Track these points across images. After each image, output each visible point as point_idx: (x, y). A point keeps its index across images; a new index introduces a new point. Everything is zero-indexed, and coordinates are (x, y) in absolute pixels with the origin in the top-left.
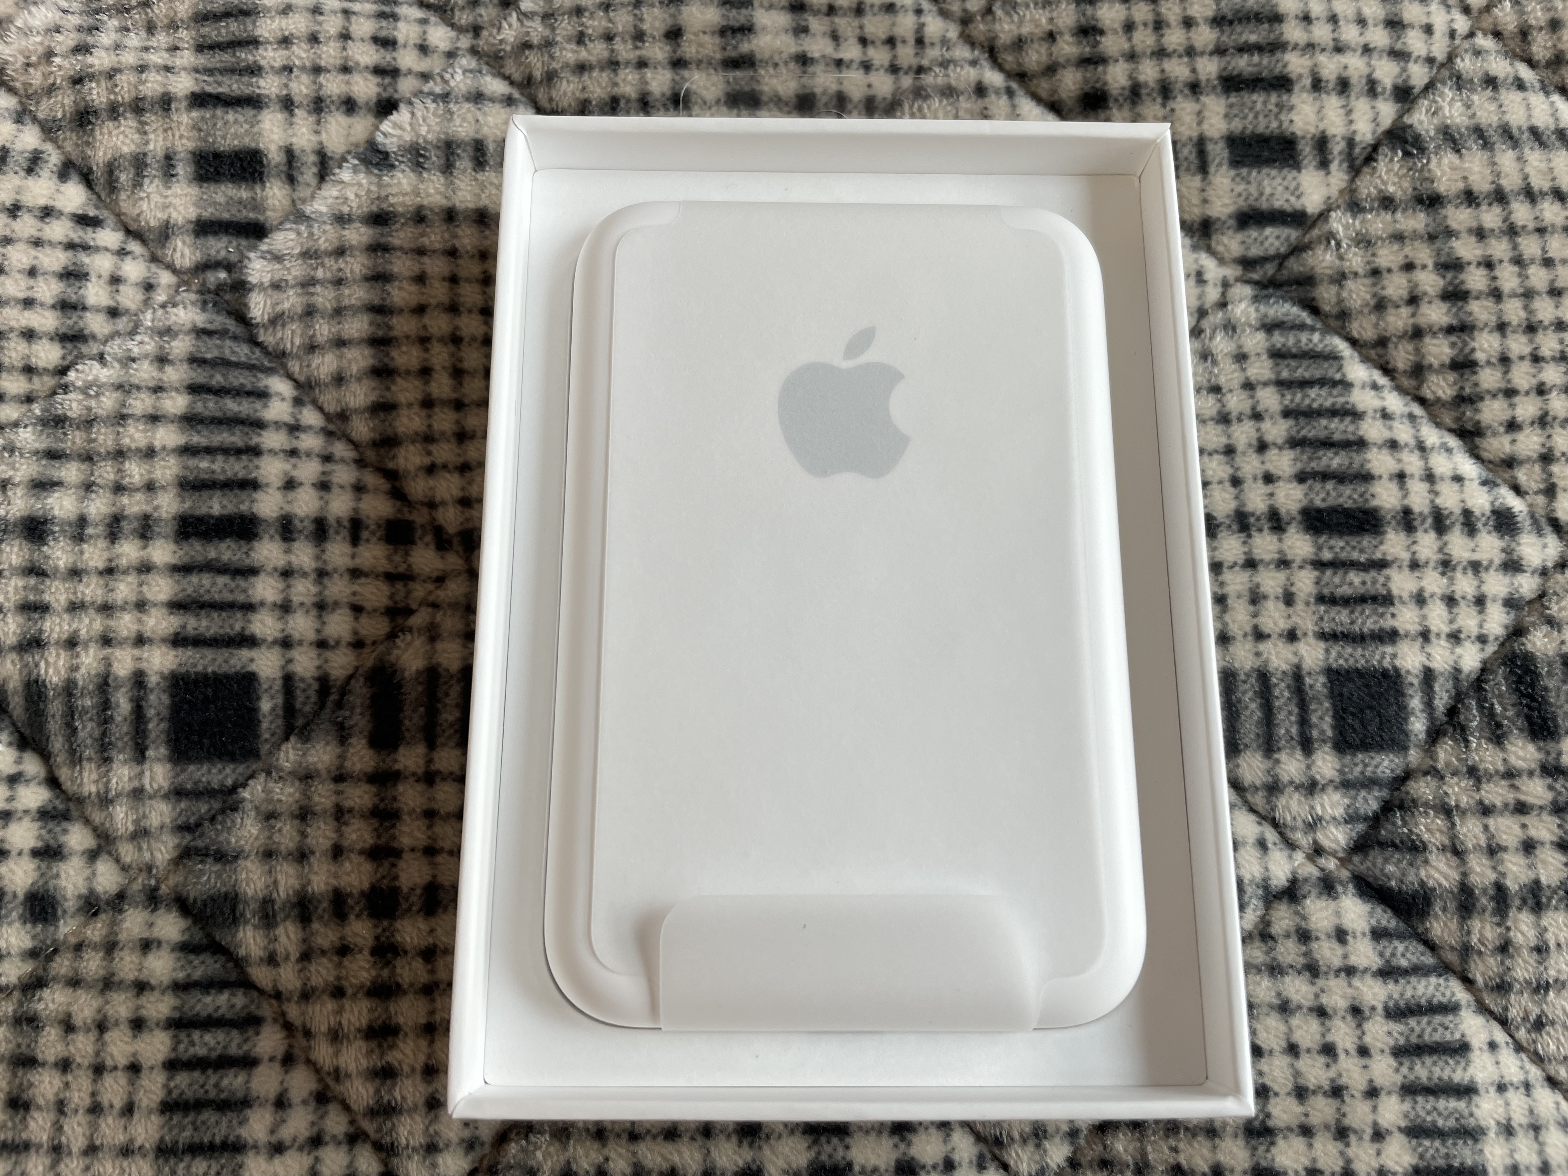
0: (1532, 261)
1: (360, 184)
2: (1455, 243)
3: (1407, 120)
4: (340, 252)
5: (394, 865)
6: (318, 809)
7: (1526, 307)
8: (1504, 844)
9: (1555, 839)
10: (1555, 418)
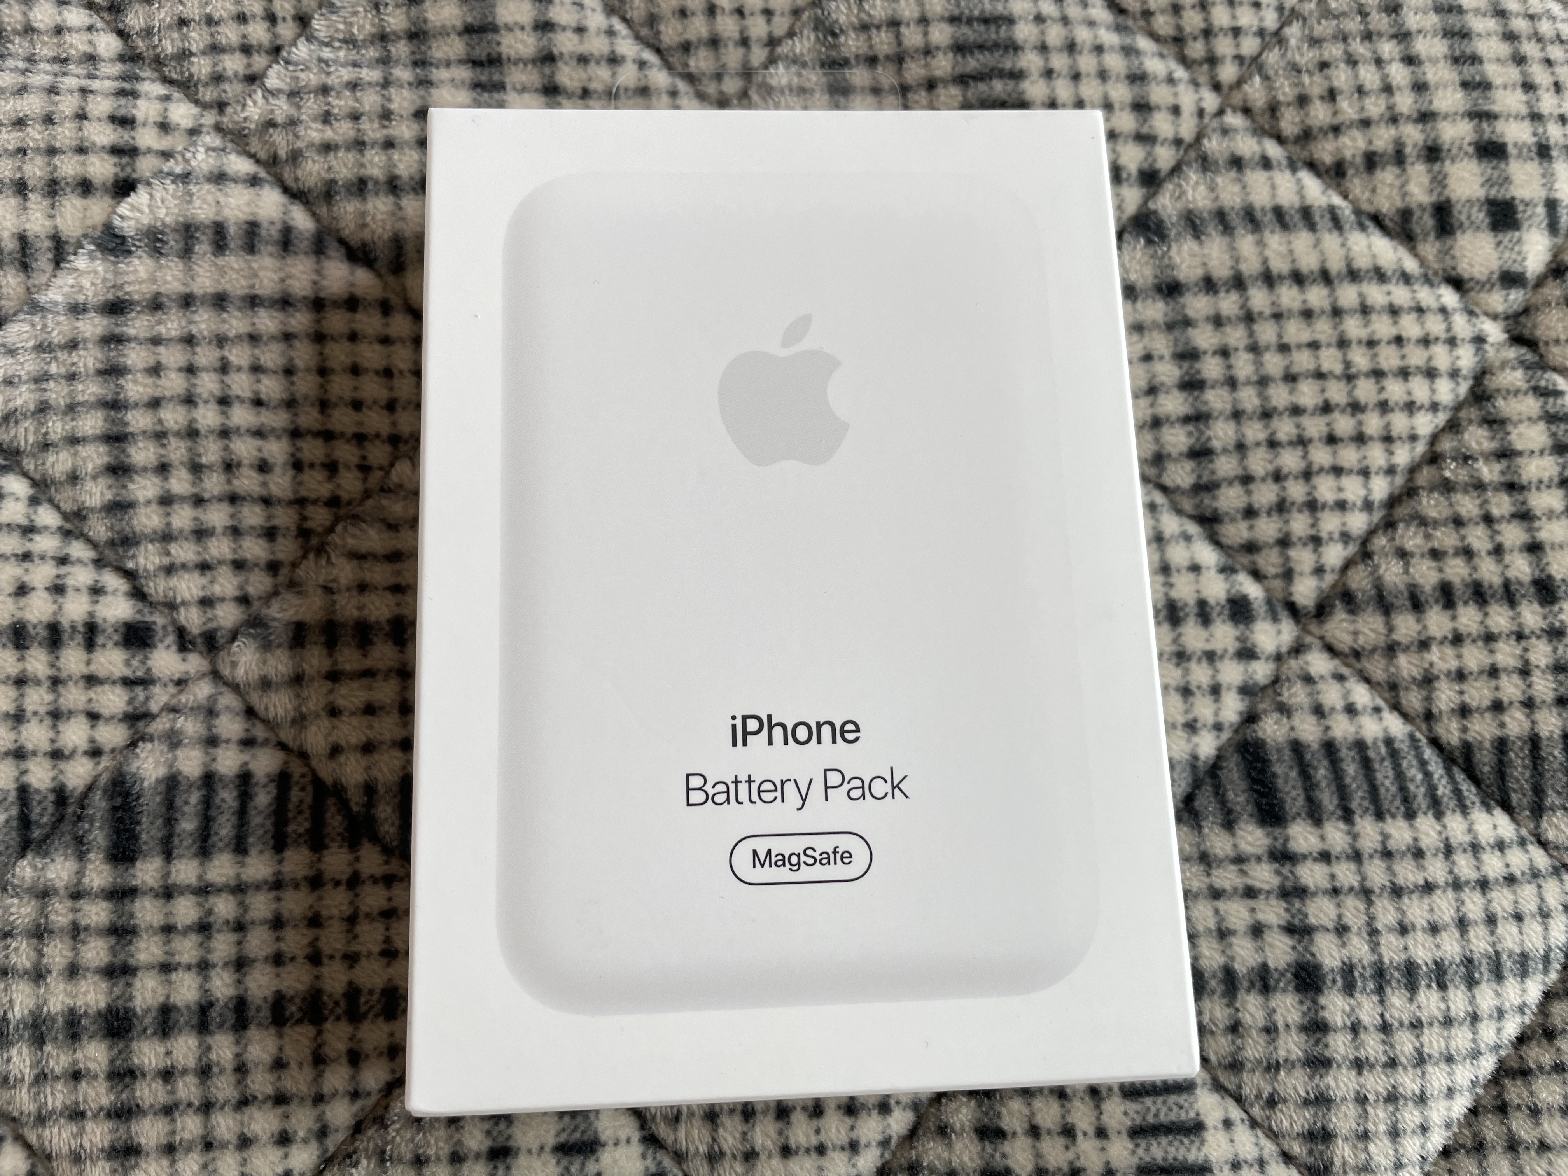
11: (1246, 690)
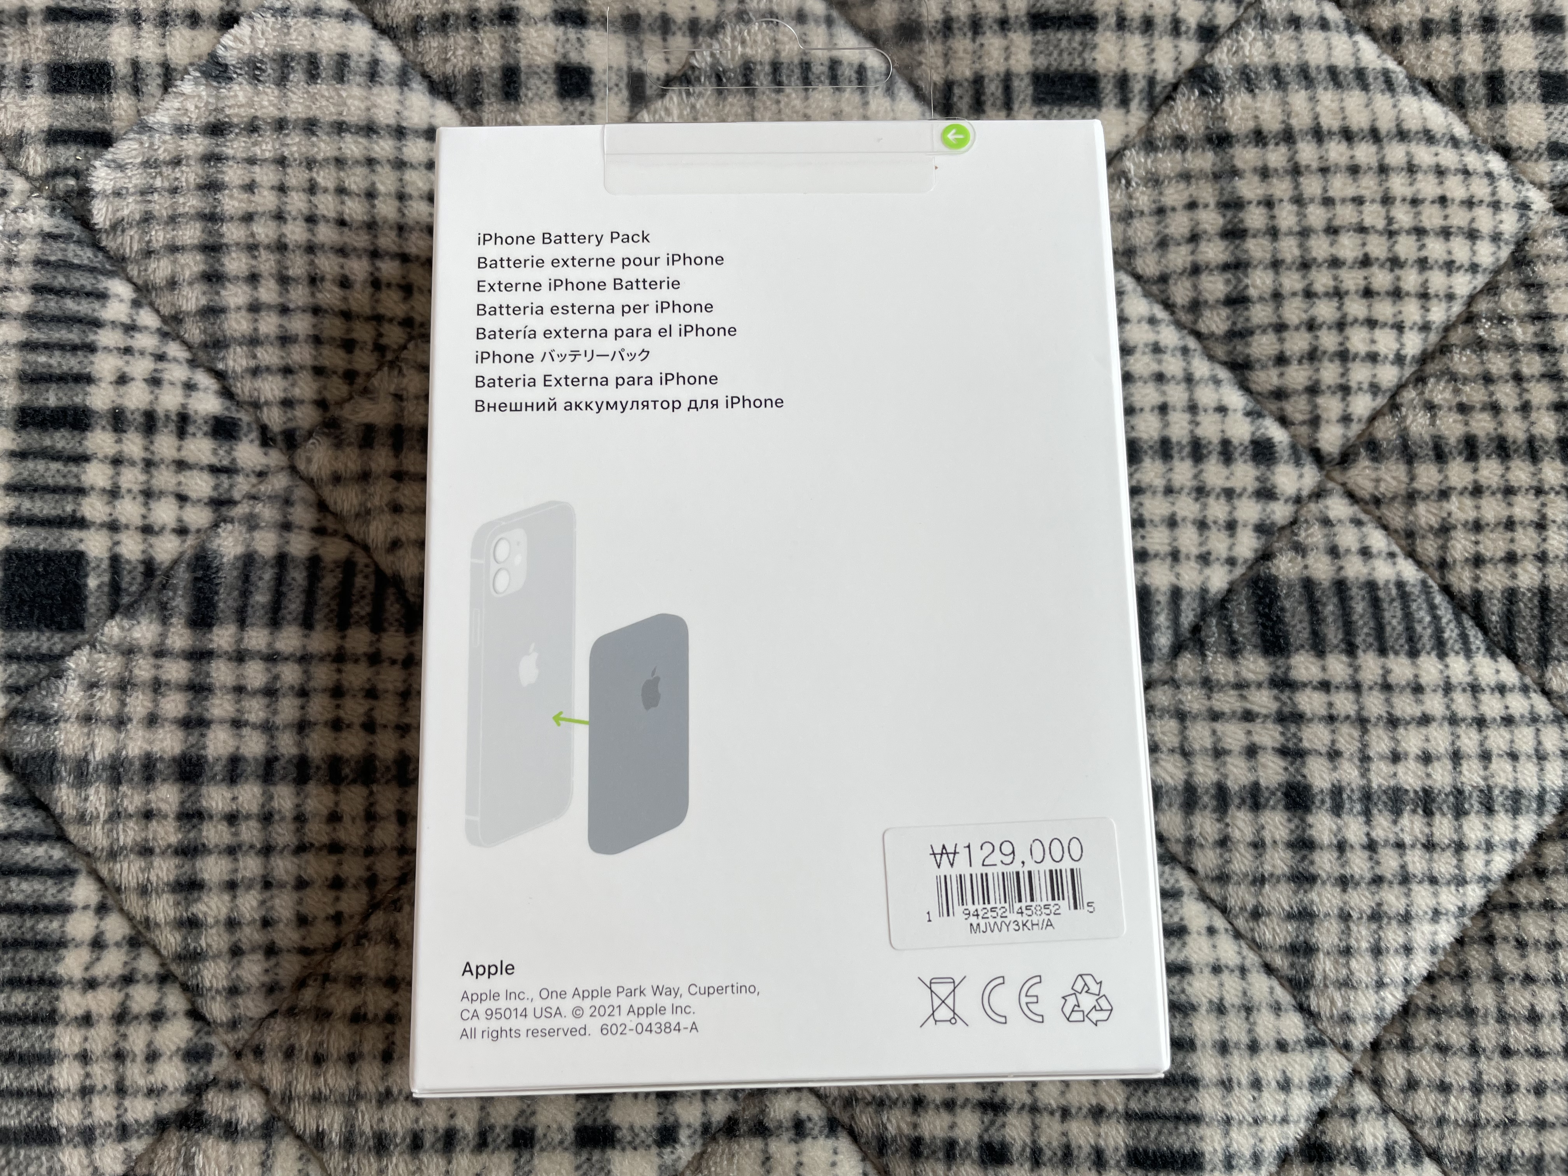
0: (1312, 200)
1: (200, 97)
2: (1238, 183)
3: (1208, 59)
4: (176, 162)
5: (203, 735)
6: (138, 681)
7: (1301, 246)
8: (1227, 747)
9: (1277, 745)
10: (1325, 353)
11: (1262, 529)
